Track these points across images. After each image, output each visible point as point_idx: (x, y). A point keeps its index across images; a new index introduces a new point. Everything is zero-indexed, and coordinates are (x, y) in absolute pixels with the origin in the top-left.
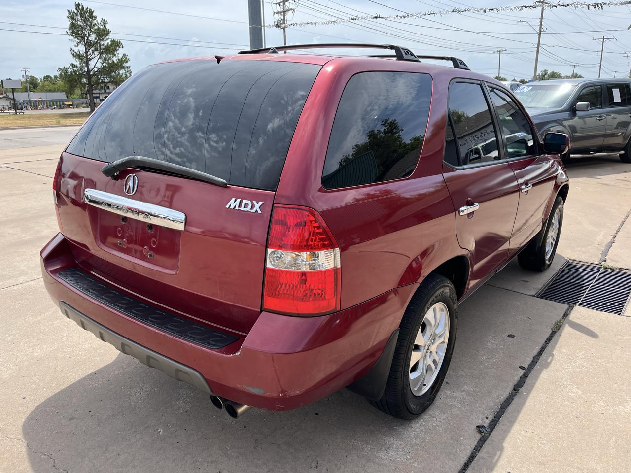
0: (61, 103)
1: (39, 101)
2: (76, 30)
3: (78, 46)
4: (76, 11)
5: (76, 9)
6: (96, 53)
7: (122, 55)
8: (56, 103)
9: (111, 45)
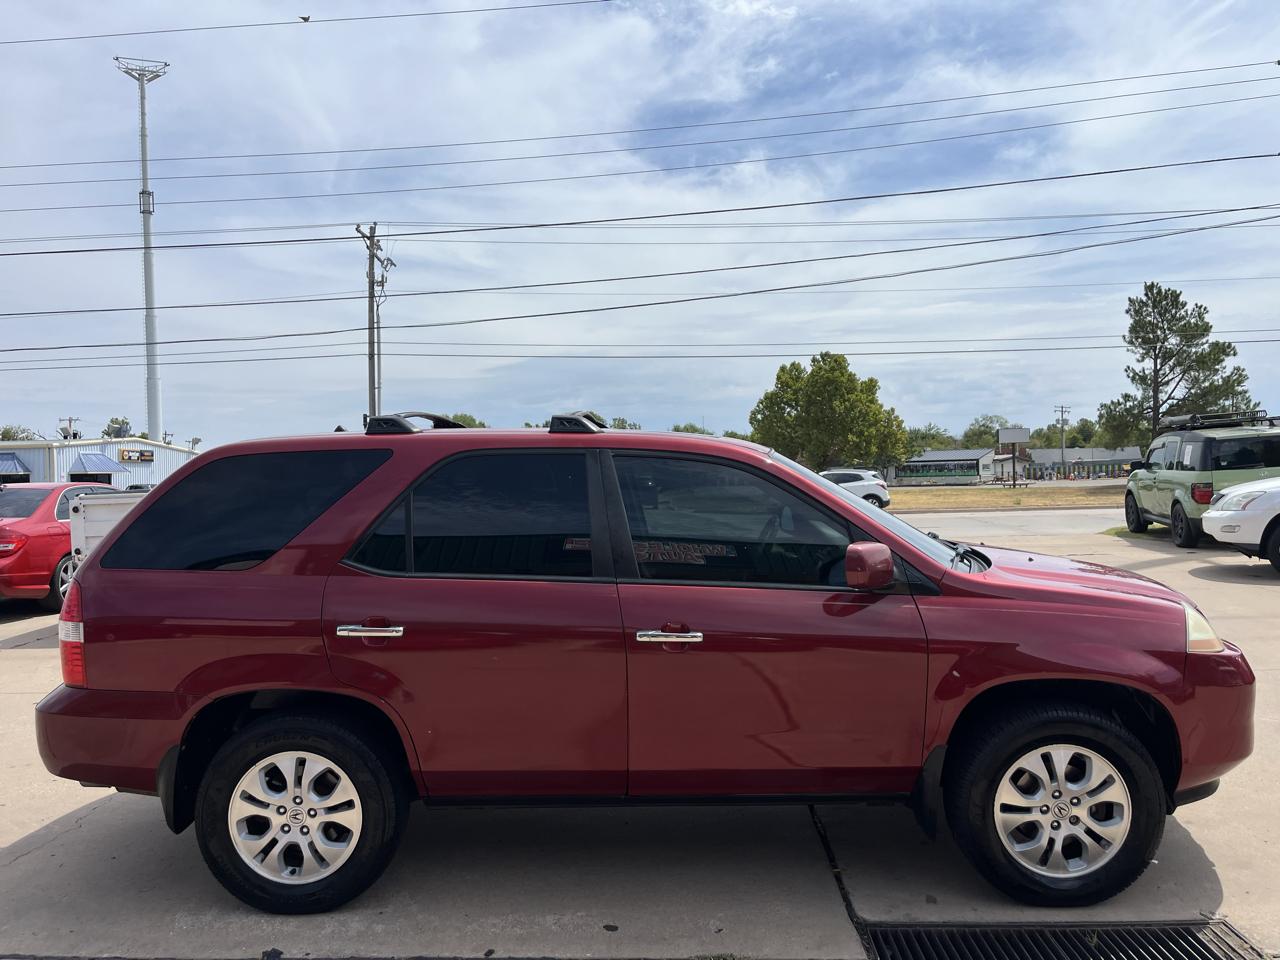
0: (1117, 467)
1: (1077, 463)
2: (1142, 334)
3: (1143, 360)
4: (1144, 299)
5: (1146, 295)
6: (1178, 370)
7: (1231, 370)
8: (1107, 467)
9: (1209, 354)
